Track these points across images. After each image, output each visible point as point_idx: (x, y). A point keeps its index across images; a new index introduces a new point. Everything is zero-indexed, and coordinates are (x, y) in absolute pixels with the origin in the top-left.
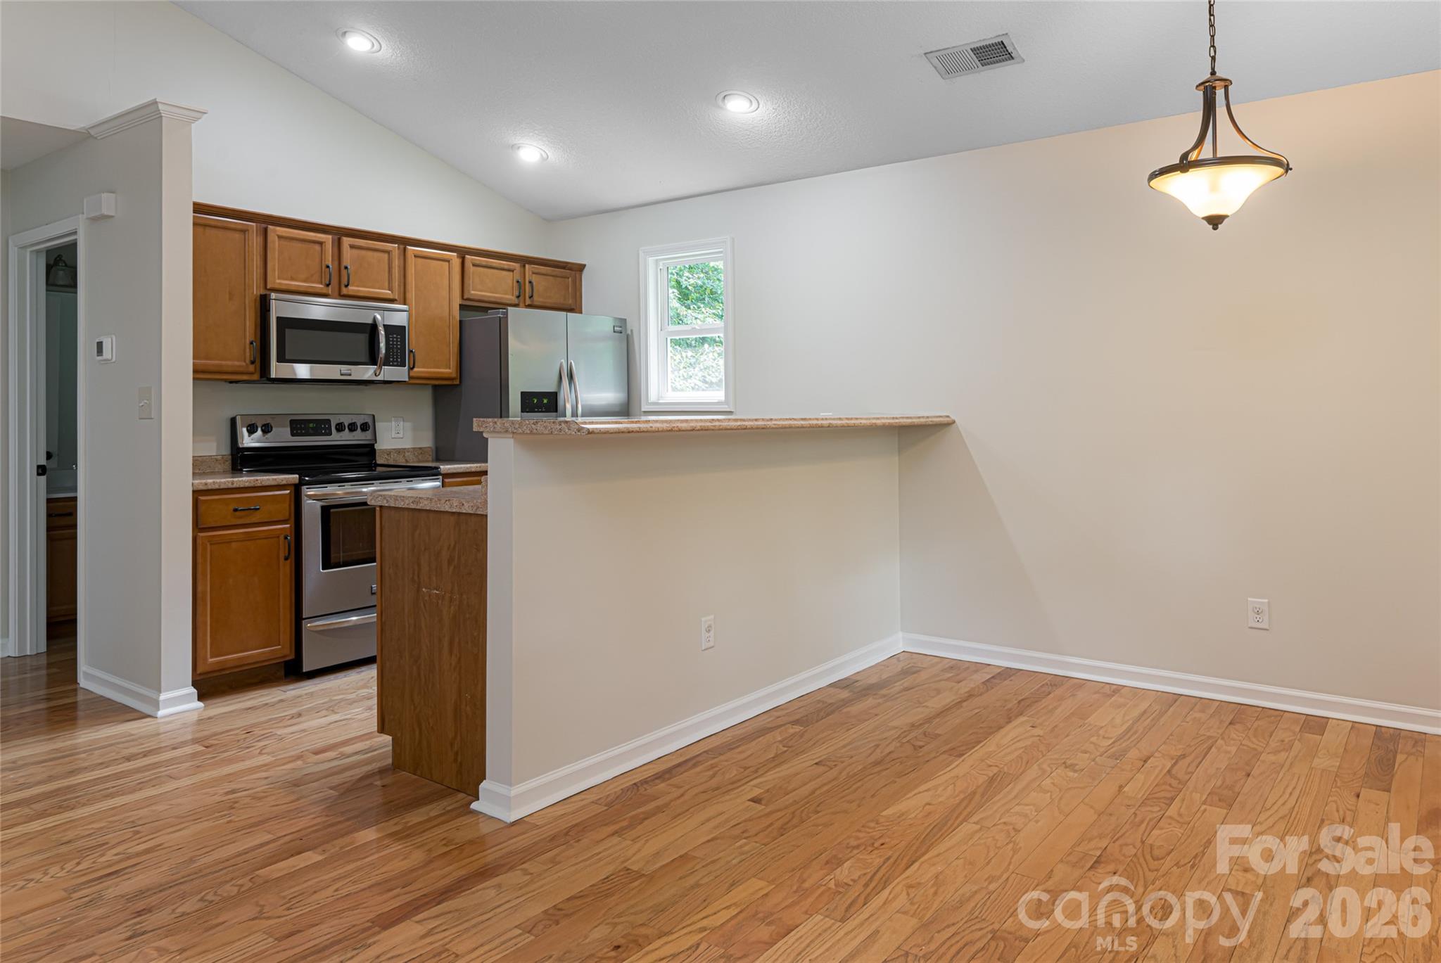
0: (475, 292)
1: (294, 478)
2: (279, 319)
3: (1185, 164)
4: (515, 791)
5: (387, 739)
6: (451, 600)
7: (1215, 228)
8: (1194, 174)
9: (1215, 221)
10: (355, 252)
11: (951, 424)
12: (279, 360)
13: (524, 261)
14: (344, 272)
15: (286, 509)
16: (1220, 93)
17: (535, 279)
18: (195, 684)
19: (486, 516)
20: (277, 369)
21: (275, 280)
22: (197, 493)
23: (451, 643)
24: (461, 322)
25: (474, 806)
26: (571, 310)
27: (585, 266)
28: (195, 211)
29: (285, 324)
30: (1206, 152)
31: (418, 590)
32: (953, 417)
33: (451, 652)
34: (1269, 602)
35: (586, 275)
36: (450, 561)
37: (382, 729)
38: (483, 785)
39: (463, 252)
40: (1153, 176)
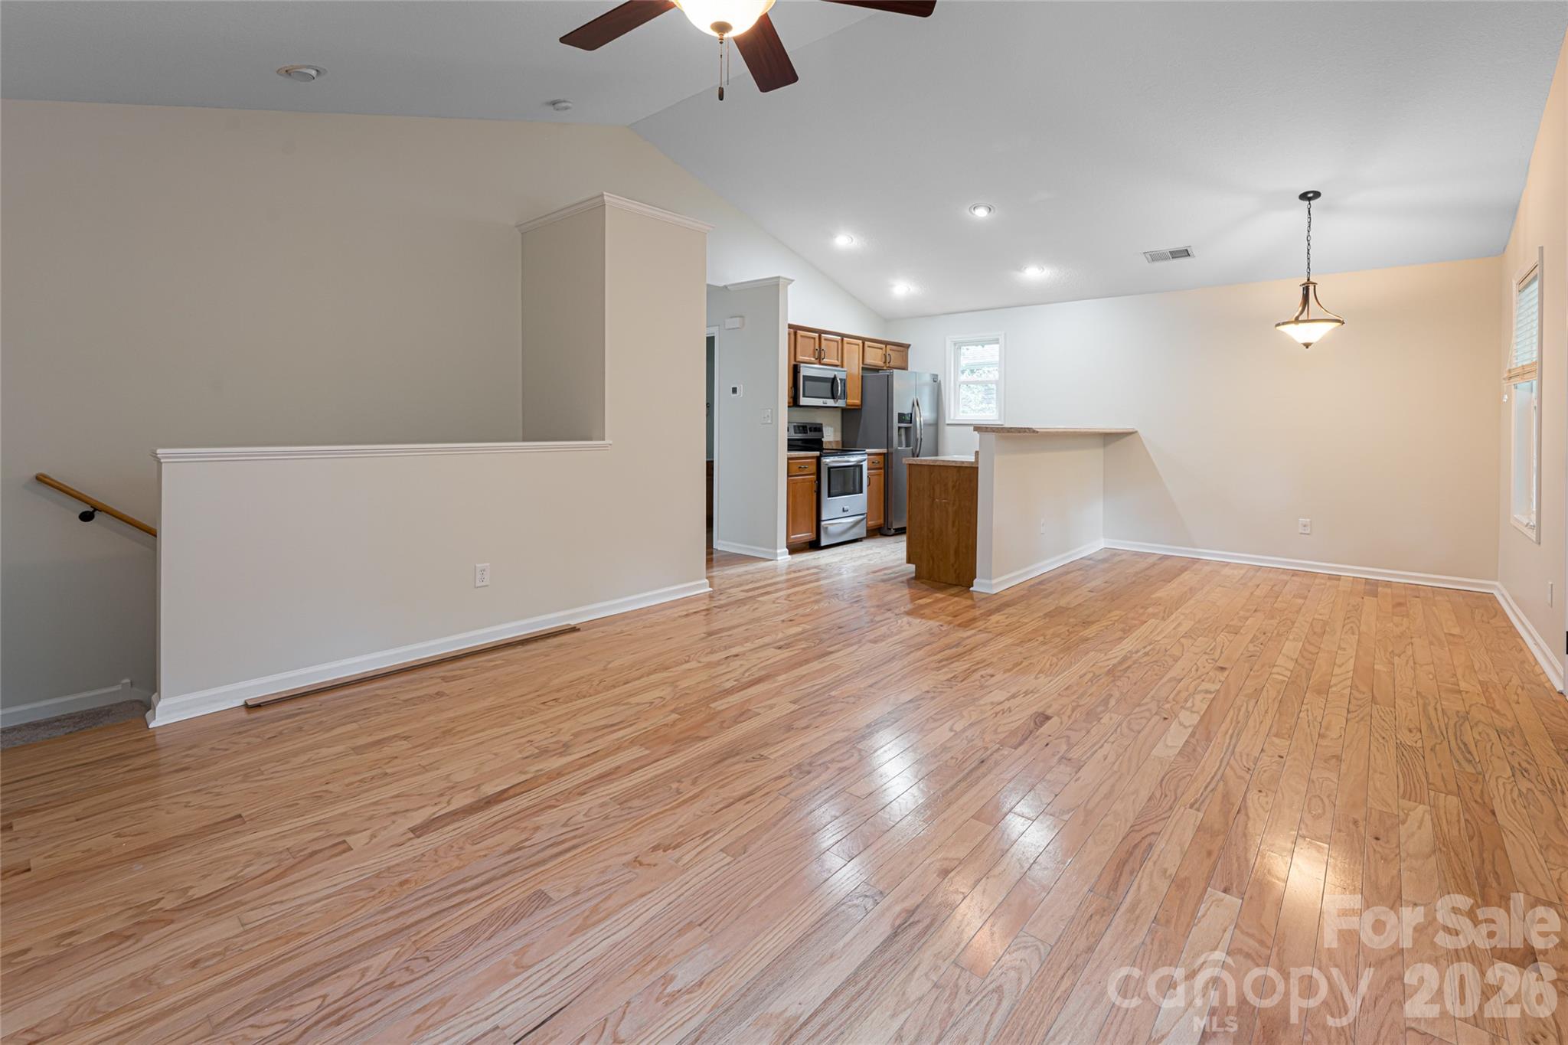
0: (869, 361)
1: (817, 453)
2: (804, 376)
3: (1297, 320)
4: (994, 581)
5: (912, 567)
6: (954, 504)
7: (1307, 347)
8: (1301, 325)
9: (1307, 345)
10: (826, 342)
11: (1136, 432)
12: (804, 396)
13: (887, 343)
14: (823, 352)
15: (813, 468)
16: (1311, 288)
17: (891, 353)
18: (787, 547)
19: (977, 468)
20: (804, 401)
21: (800, 358)
22: (789, 459)
23: (954, 522)
24: (862, 376)
25: (971, 589)
26: (904, 369)
27: (910, 345)
28: (789, 328)
29: (806, 378)
30: (1303, 317)
31: (934, 500)
32: (1137, 429)
33: (953, 526)
34: (1311, 522)
35: (910, 349)
36: (954, 487)
37: (909, 561)
38: (975, 581)
39: (864, 340)
40: (1278, 325)
